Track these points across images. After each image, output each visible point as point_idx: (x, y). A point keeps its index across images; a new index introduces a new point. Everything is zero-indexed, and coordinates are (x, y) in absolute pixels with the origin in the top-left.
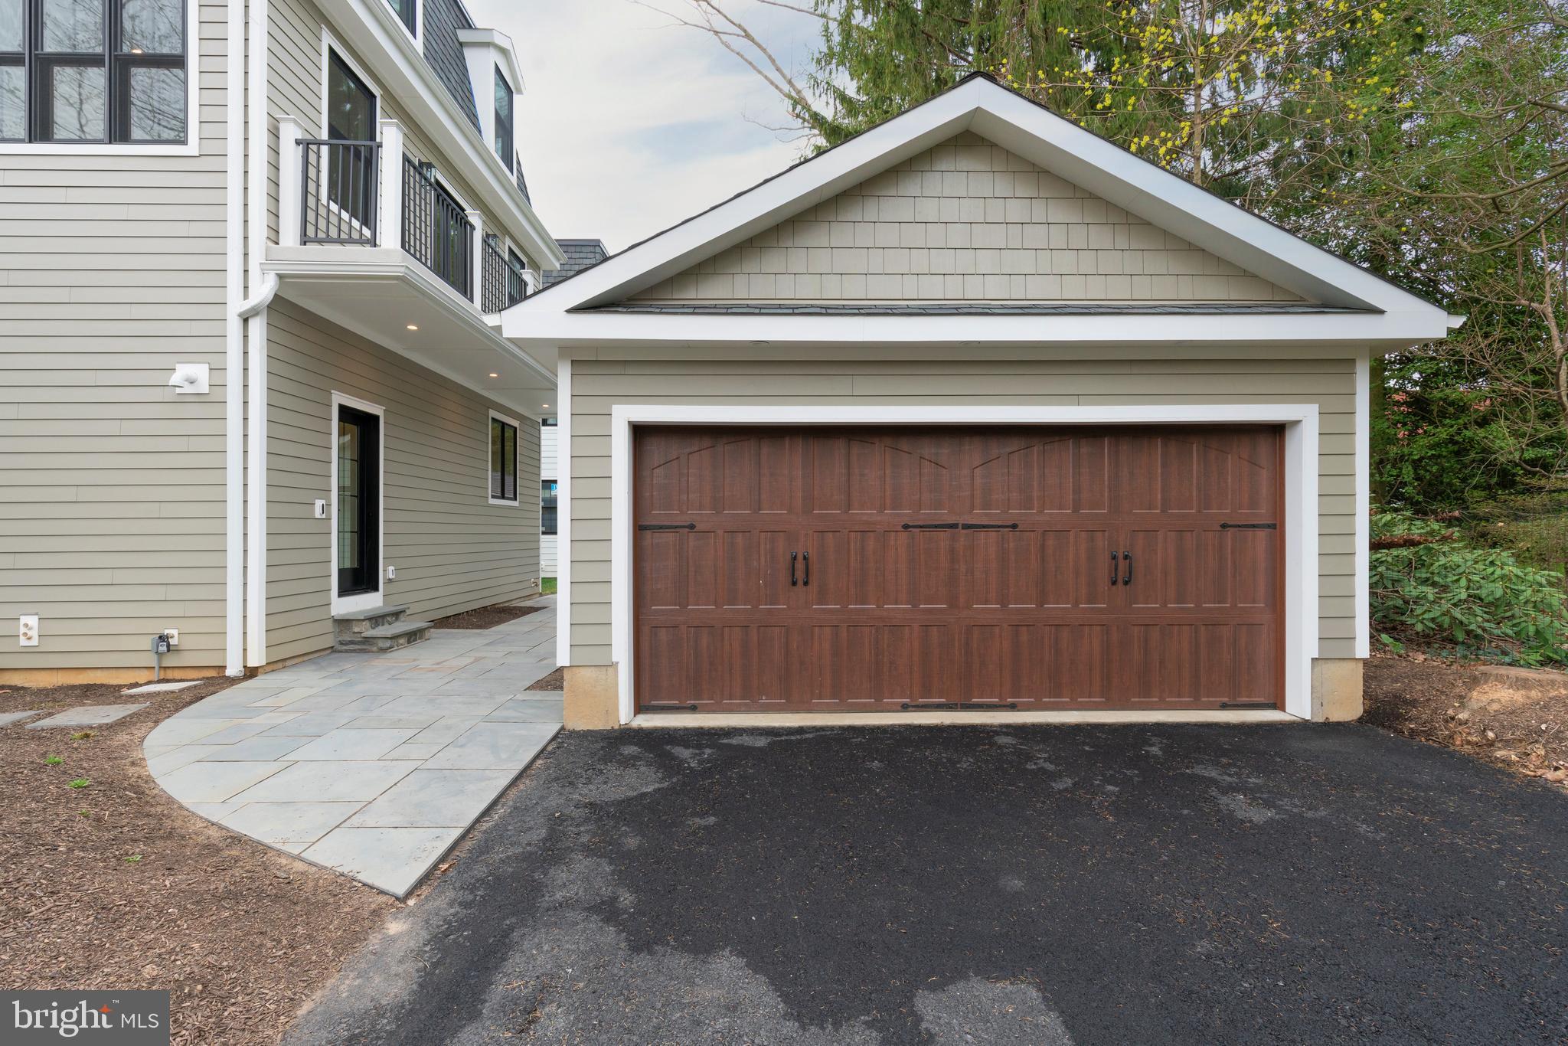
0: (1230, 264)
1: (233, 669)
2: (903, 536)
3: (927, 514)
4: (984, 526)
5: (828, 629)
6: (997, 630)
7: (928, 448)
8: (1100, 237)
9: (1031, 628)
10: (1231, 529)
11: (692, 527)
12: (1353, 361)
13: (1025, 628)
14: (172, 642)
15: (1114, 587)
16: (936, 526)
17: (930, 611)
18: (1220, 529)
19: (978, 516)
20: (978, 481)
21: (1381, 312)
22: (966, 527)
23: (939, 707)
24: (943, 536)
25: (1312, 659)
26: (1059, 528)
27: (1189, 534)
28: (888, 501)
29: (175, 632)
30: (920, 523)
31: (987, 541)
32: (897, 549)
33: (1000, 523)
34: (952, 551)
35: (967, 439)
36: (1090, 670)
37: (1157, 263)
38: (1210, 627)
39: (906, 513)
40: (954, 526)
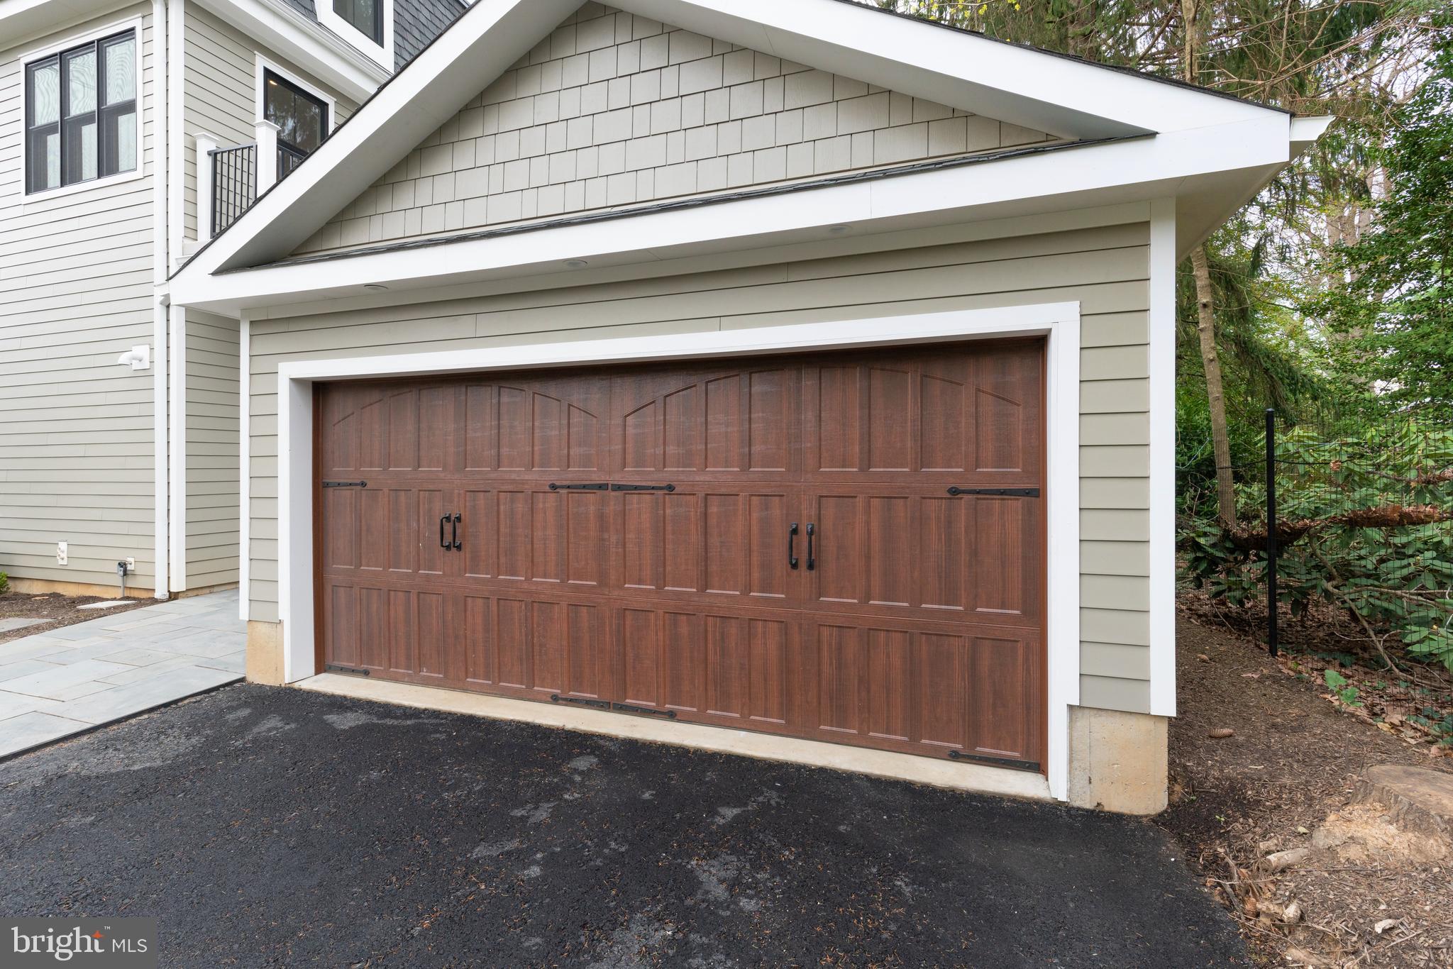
0: (929, 104)
1: (160, 593)
2: (552, 497)
3: (575, 473)
4: (636, 488)
5: (480, 600)
6: (652, 616)
7: (576, 392)
8: (746, 100)
9: (692, 617)
10: (966, 497)
11: (363, 484)
12: (1146, 224)
13: (684, 618)
14: (129, 567)
15: (795, 572)
16: (584, 487)
17: (577, 587)
18: (949, 496)
19: (630, 476)
20: (630, 431)
21: (1151, 135)
22: (618, 488)
23: (589, 704)
24: (591, 498)
25: (1071, 707)
26: (723, 491)
27: (901, 502)
28: (537, 457)
29: (131, 560)
30: (568, 483)
31: (640, 506)
32: (545, 513)
33: (653, 484)
34: (601, 517)
35: (619, 381)
36: (765, 680)
37: (822, 122)
38: (934, 638)
39: (554, 474)
40: (601, 487)
